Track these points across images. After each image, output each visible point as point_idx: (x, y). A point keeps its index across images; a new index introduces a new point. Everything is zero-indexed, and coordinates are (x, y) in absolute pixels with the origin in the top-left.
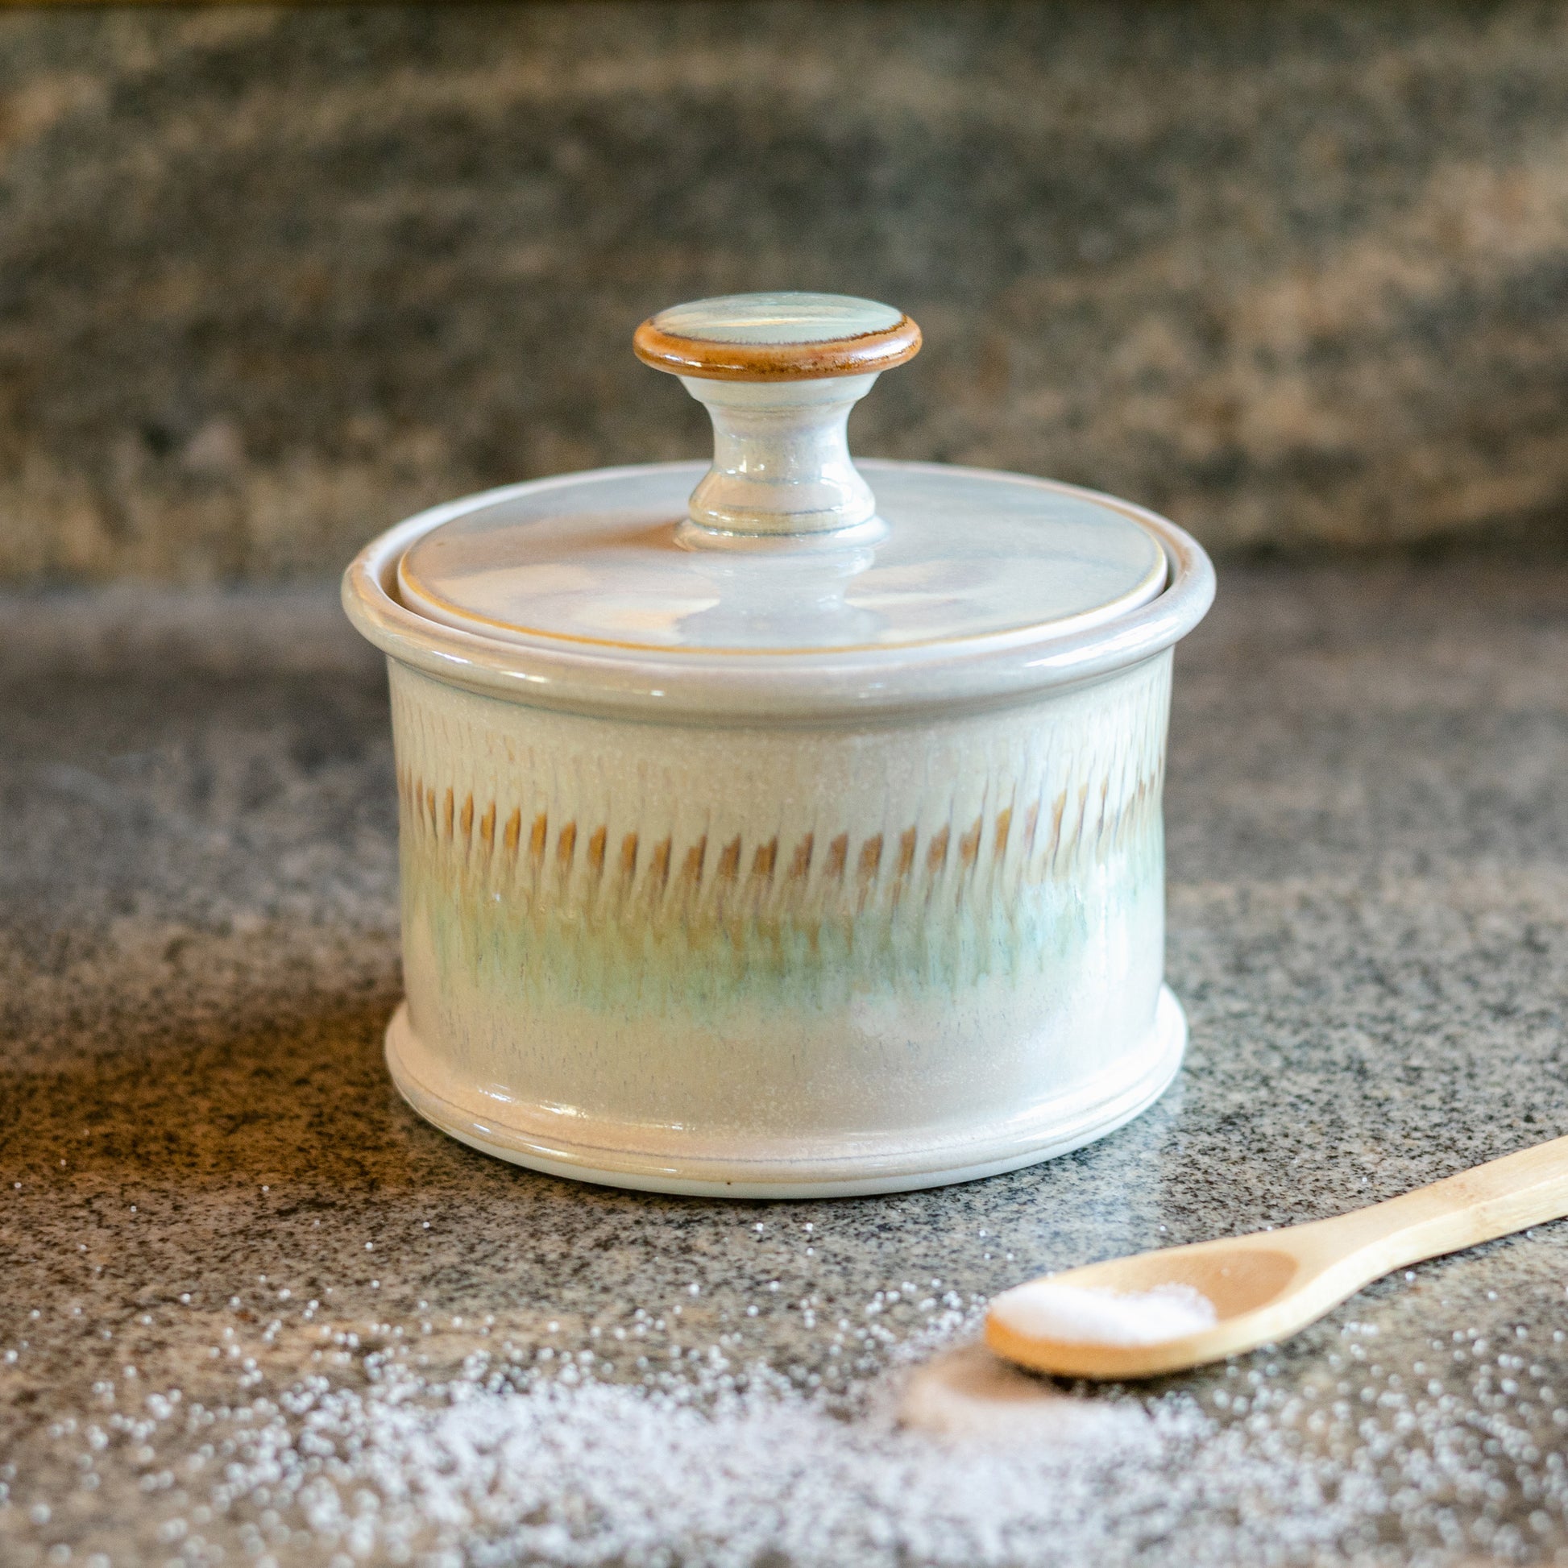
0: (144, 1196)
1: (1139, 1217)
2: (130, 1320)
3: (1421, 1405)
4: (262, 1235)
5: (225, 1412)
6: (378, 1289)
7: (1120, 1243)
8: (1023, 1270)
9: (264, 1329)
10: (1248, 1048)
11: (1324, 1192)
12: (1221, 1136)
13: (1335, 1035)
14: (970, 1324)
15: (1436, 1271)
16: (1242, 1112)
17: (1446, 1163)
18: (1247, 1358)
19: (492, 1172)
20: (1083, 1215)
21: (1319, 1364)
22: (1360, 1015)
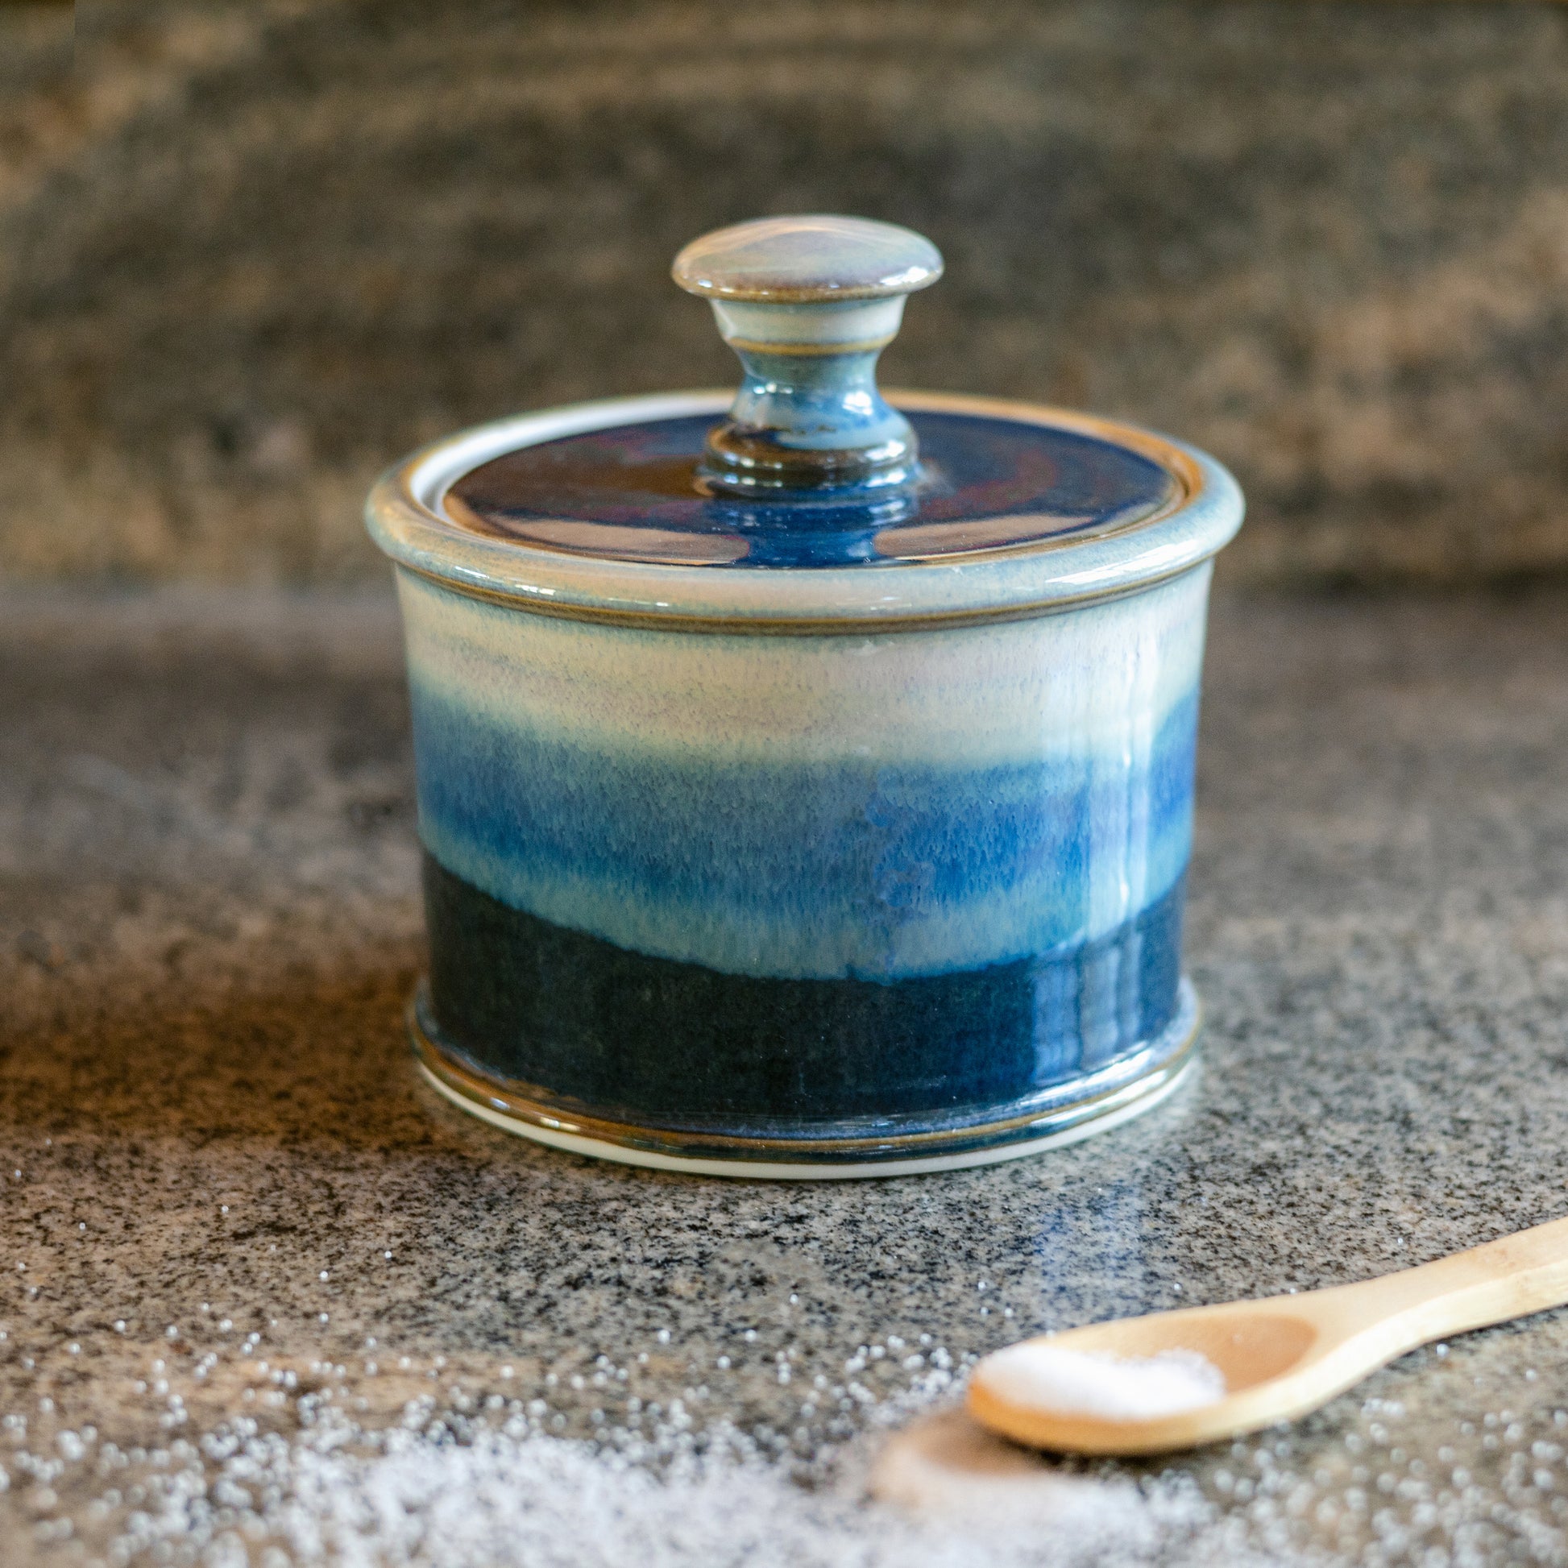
0: (96, 1213)
1: (1153, 1274)
2: (57, 1348)
3: (1444, 1495)
4: (212, 1260)
5: (140, 1453)
6: (327, 1324)
7: (1130, 1301)
8: (1022, 1327)
9: (197, 1363)
10: (1286, 1093)
11: (1356, 1252)
12: (1249, 1188)
13: (1380, 1083)
14: (958, 1385)
15: (1470, 1345)
16: (1276, 1161)
17: (1490, 1225)
18: (1256, 1438)
19: (467, 1200)
20: (1093, 1269)
21: (1334, 1444)
22: (1408, 1061)
